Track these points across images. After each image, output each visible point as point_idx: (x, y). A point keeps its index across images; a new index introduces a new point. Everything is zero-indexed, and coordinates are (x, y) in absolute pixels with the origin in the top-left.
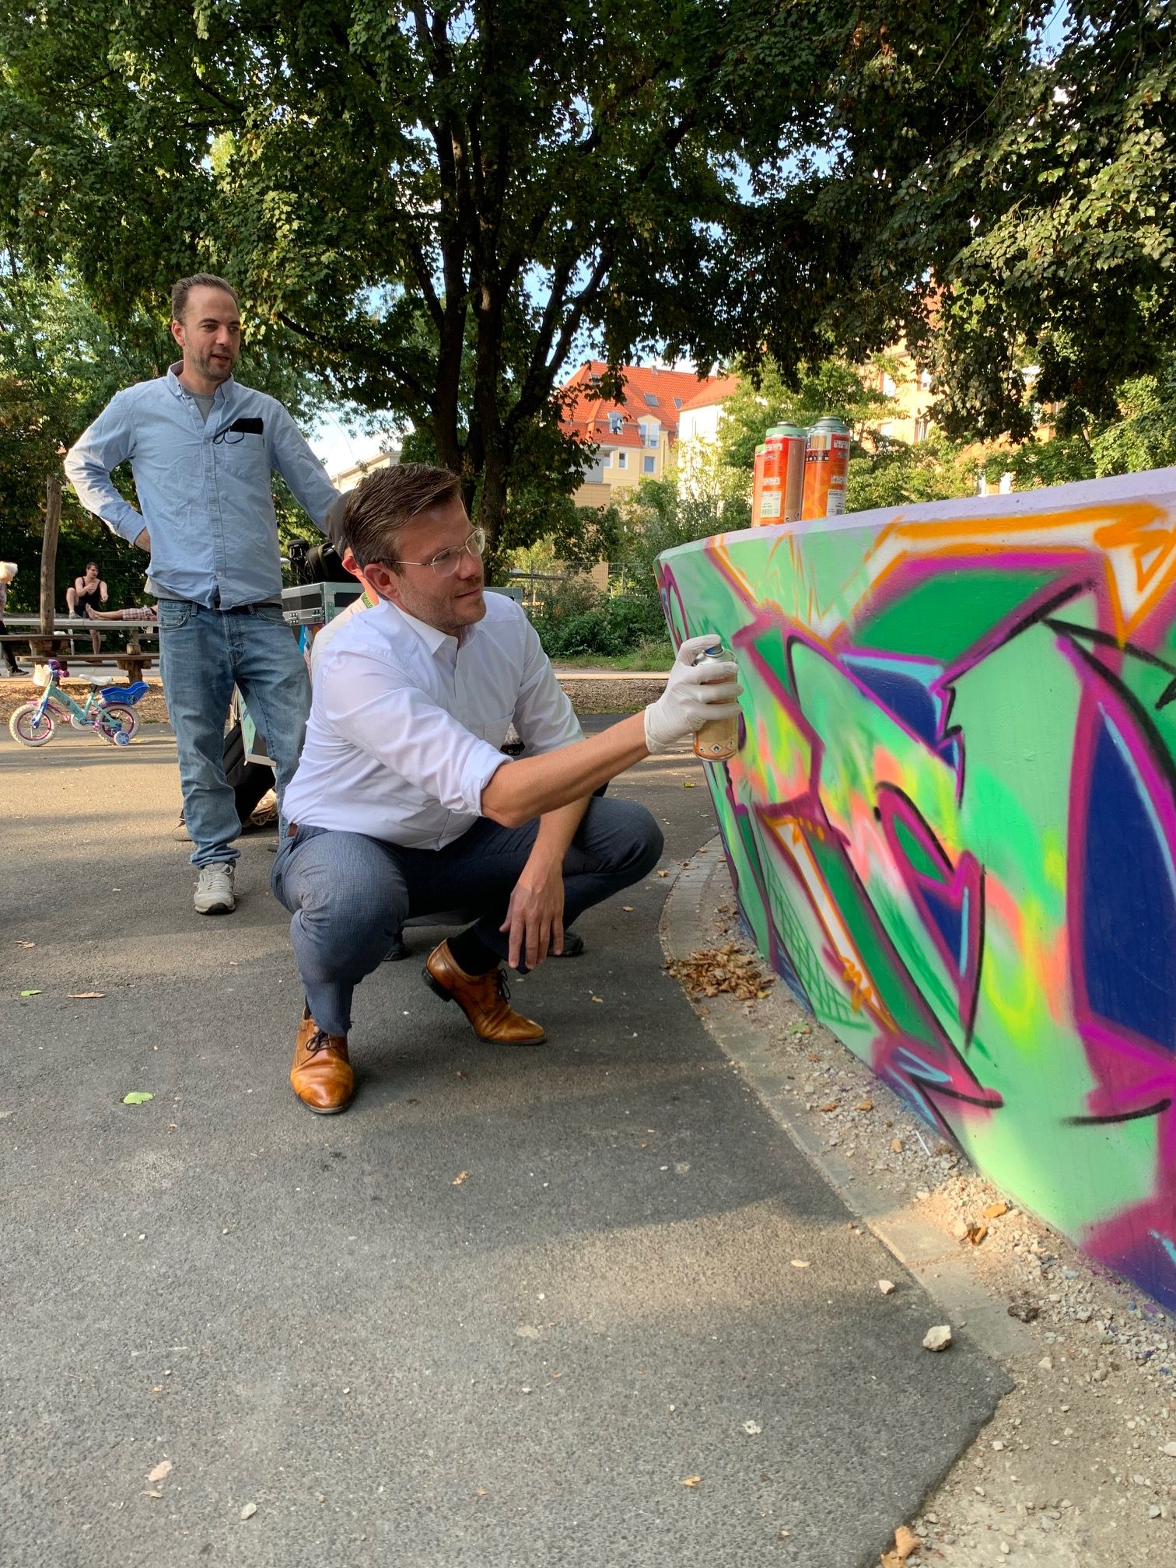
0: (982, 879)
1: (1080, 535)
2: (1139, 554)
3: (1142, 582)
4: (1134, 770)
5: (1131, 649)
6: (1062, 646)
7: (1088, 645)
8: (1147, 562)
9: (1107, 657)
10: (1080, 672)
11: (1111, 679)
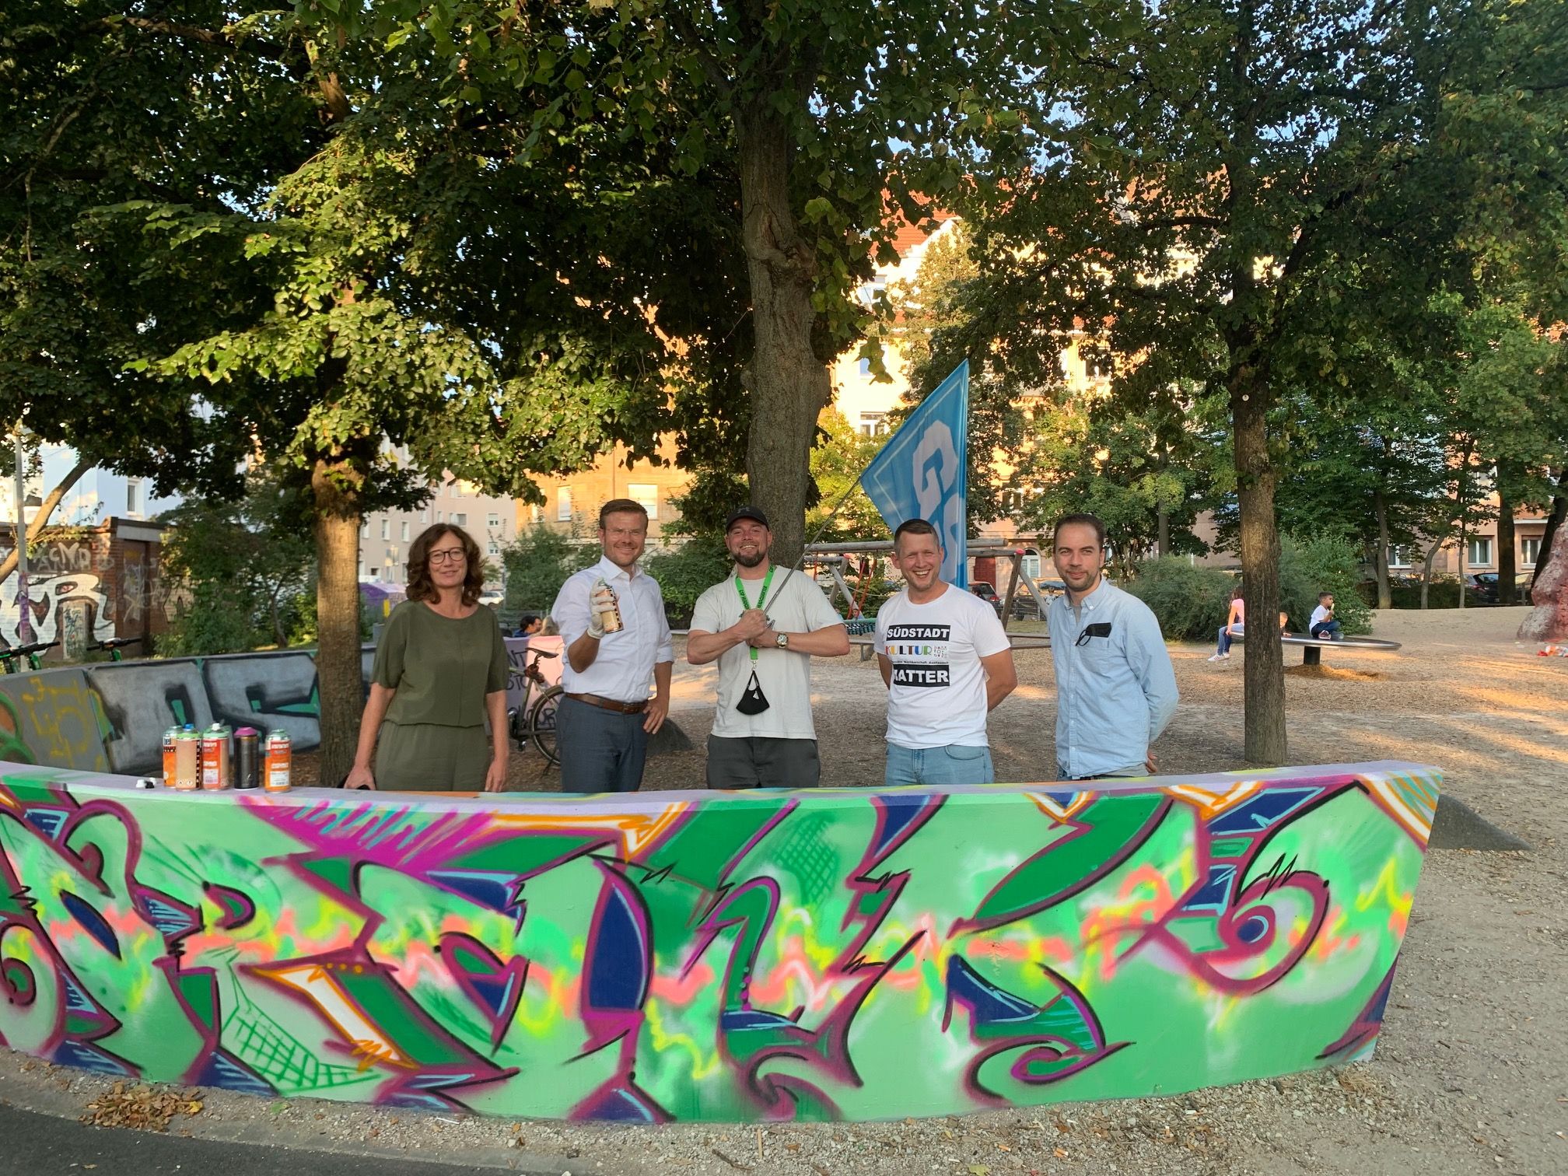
0: (527, 967)
1: (613, 824)
2: (638, 832)
3: (638, 841)
4: (627, 906)
5: (631, 864)
6: (596, 864)
7: (610, 863)
8: (642, 834)
9: (619, 867)
10: (604, 873)
11: (621, 875)
